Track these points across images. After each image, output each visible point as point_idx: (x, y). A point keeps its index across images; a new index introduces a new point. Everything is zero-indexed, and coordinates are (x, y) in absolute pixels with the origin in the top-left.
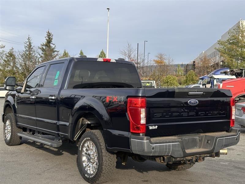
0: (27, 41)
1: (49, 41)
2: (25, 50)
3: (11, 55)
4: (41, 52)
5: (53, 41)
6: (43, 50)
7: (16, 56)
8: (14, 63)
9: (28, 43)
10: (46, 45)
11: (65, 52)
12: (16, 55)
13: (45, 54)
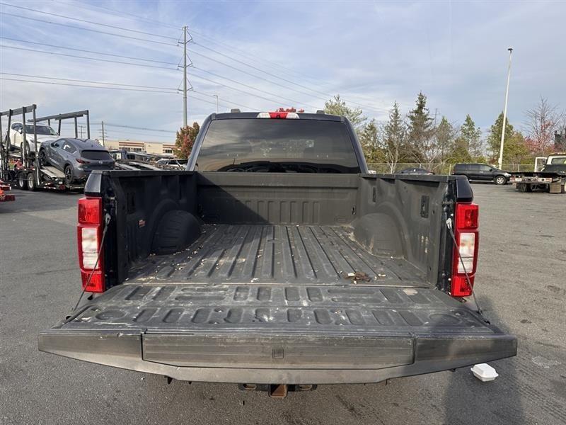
0: (393, 108)
1: (421, 107)
2: (390, 120)
3: (372, 128)
4: (409, 121)
5: (426, 106)
6: (412, 118)
7: (378, 129)
8: (375, 138)
9: (394, 111)
10: (416, 112)
11: (443, 120)
12: (378, 127)
13: (414, 124)
